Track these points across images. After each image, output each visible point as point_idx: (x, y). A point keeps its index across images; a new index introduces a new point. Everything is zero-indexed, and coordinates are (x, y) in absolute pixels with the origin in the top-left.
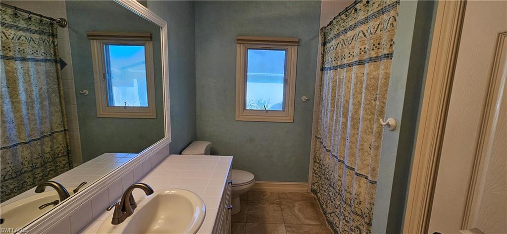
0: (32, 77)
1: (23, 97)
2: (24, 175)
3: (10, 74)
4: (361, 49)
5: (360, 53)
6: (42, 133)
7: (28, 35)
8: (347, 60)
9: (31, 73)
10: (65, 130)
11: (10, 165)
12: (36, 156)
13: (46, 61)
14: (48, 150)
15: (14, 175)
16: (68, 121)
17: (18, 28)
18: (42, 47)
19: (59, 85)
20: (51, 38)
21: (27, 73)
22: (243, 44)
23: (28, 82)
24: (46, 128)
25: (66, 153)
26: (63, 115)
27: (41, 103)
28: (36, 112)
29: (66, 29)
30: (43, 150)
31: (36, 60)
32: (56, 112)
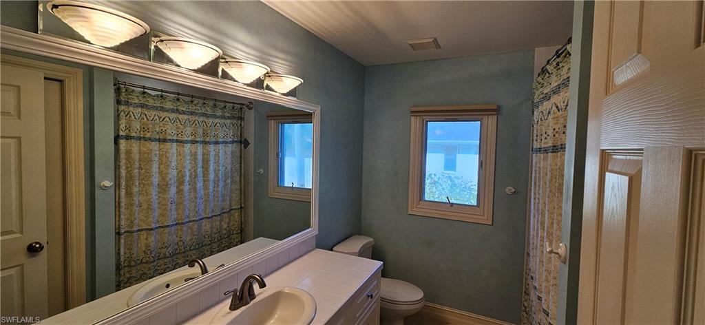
0: (221, 158)
1: (212, 176)
2: (204, 247)
3: (205, 156)
4: (554, 129)
5: (554, 136)
6: (223, 209)
7: (223, 121)
8: (544, 143)
9: (220, 155)
10: (241, 208)
11: (196, 237)
12: (215, 231)
13: (233, 142)
14: (225, 226)
15: (197, 247)
16: (244, 198)
17: (215, 117)
18: (231, 131)
19: (241, 163)
20: (239, 121)
21: (217, 155)
22: (420, 116)
23: (217, 163)
24: (226, 205)
25: (239, 231)
26: (241, 193)
27: (225, 181)
28: (220, 190)
29: (253, 111)
30: (221, 226)
31: (226, 143)
32: (236, 190)
